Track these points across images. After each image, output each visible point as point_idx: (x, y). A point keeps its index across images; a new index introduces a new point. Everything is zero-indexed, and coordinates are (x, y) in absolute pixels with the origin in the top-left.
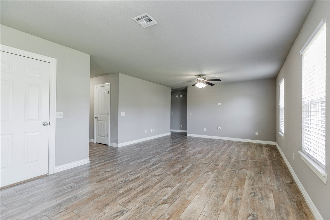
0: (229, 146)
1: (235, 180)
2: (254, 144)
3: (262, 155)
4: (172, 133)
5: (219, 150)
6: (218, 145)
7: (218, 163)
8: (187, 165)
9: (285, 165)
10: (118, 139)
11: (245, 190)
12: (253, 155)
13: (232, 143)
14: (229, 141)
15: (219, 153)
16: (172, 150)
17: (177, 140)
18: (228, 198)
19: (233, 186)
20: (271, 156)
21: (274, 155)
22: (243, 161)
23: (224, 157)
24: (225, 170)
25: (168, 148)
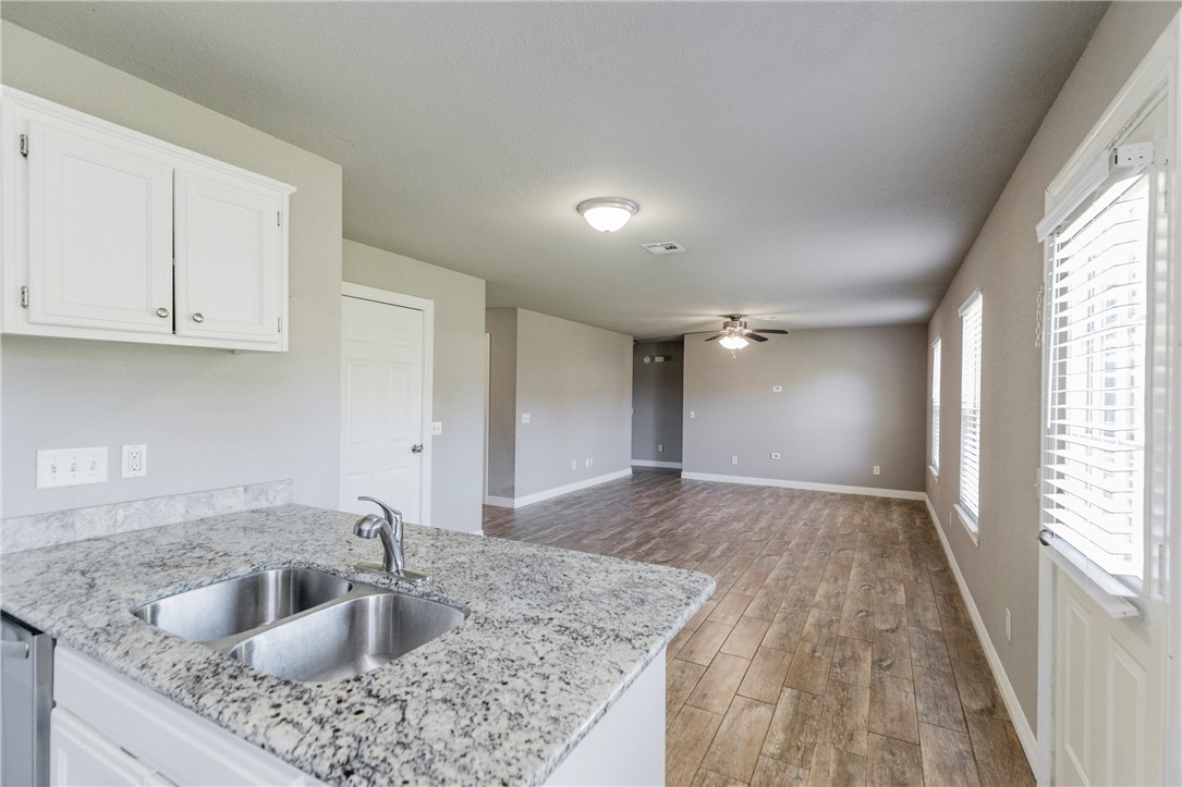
0: (806, 504)
1: (829, 567)
2: (869, 498)
3: (888, 524)
4: (637, 471)
5: (781, 514)
6: (776, 502)
7: (786, 539)
8: (718, 544)
9: (939, 541)
10: (513, 487)
11: (851, 582)
12: (865, 523)
13: (813, 495)
14: (803, 492)
15: (784, 521)
16: (661, 513)
17: (661, 489)
18: (820, 592)
19: (827, 575)
20: (909, 526)
21: (918, 522)
22: (843, 536)
23: (797, 527)
24: (805, 551)
25: (648, 508)
